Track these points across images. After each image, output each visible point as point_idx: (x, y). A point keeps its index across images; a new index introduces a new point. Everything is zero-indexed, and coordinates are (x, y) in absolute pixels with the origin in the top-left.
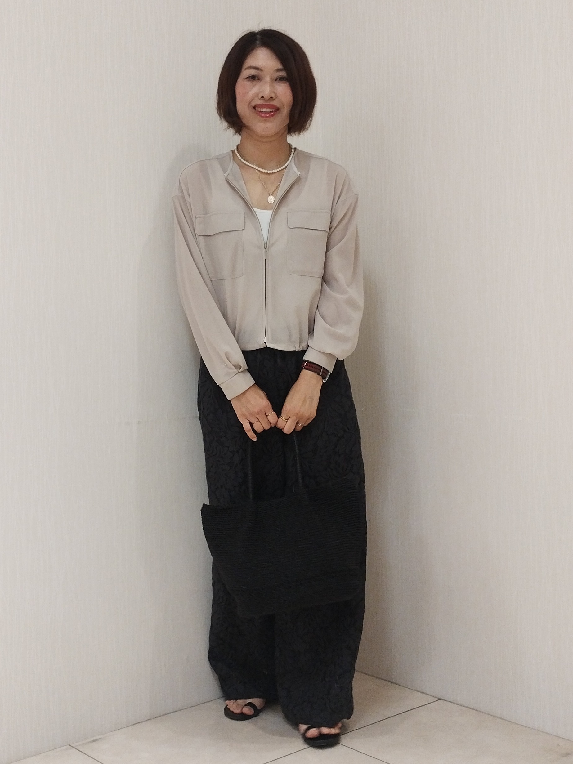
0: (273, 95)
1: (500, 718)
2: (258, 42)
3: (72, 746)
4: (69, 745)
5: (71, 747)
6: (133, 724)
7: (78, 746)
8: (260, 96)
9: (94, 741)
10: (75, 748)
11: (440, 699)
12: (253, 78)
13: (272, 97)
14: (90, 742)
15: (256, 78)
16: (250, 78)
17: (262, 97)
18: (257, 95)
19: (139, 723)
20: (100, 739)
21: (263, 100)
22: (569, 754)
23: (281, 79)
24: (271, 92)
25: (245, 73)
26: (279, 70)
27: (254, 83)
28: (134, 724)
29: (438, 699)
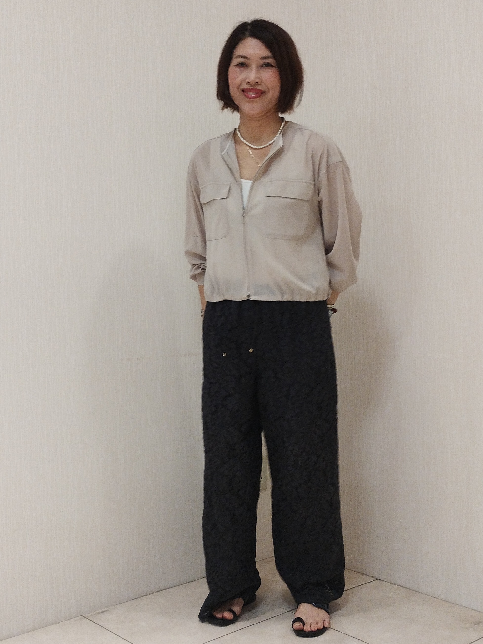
0: (258, 80)
1: (425, 594)
2: (247, 33)
3: (84, 616)
4: (82, 616)
5: (84, 618)
7: (90, 616)
8: (247, 81)
9: (102, 612)
10: (87, 618)
11: (377, 579)
12: (242, 65)
13: (257, 83)
14: (99, 613)
15: (245, 65)
16: (240, 65)
17: (249, 82)
18: (244, 80)
19: (137, 598)
20: (107, 611)
21: (249, 85)
22: (480, 623)
23: (268, 65)
24: (256, 78)
25: (235, 61)
26: (266, 57)
27: (243, 69)
28: (133, 599)
29: (375, 579)
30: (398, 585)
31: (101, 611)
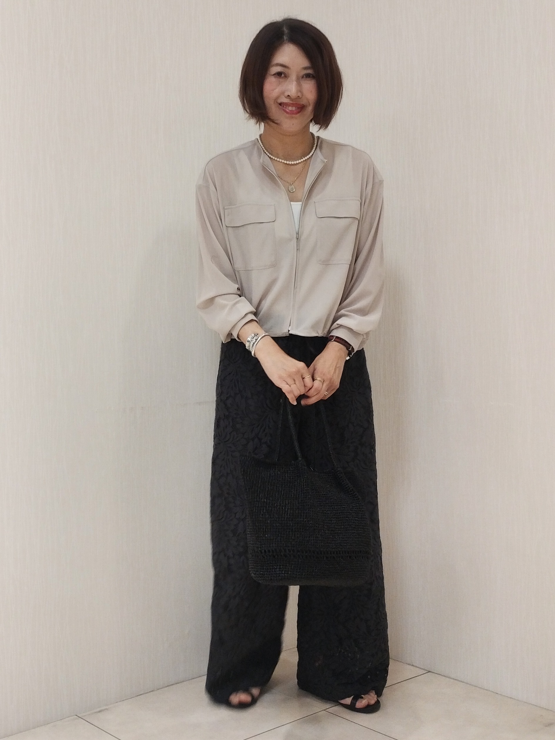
0: (299, 94)
1: (487, 690)
3: (79, 715)
4: (76, 715)
5: (78, 718)
6: (137, 695)
7: (85, 716)
9: (100, 711)
10: (82, 718)
11: (429, 672)
13: (298, 97)
14: (96, 712)
15: (283, 75)
16: (277, 74)
17: (289, 96)
19: (142, 694)
20: (107, 709)
21: (289, 98)
22: (552, 724)
23: (308, 76)
24: (297, 91)
26: (305, 68)
27: (281, 80)
29: (427, 672)
30: (454, 679)
31: (98, 710)
